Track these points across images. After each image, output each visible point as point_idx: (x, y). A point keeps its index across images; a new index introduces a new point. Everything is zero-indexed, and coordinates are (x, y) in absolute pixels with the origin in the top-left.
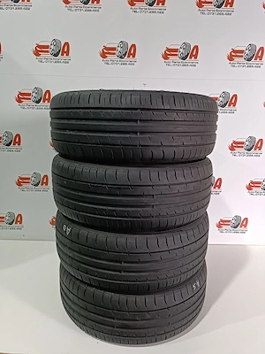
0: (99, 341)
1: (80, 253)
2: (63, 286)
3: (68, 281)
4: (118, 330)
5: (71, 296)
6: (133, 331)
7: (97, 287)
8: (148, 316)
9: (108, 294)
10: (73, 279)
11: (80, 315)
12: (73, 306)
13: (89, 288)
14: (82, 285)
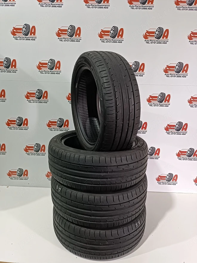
0: (77, 257)
1: (66, 203)
2: (56, 222)
3: (59, 219)
4: (89, 250)
5: (60, 228)
6: (98, 251)
7: (76, 224)
8: (107, 243)
9: (83, 229)
10: (62, 218)
11: (66, 240)
12: (62, 235)
13: (72, 224)
14: (67, 222)
